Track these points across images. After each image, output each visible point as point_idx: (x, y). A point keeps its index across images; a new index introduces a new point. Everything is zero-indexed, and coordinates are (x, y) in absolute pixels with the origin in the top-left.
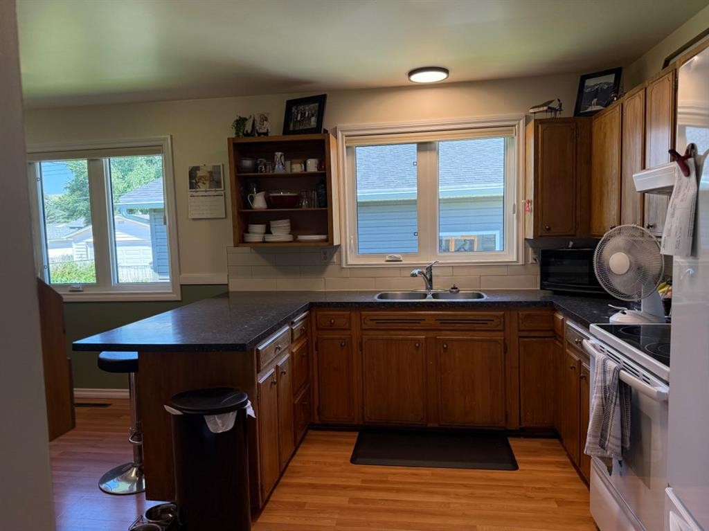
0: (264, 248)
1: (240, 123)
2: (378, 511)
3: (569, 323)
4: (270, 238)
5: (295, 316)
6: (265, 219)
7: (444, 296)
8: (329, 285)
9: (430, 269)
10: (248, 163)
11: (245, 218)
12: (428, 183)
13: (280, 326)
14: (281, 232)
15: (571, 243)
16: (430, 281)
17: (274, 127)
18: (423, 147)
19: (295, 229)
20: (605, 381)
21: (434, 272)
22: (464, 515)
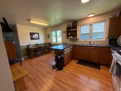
0: (70, 39)
1: (68, 25)
2: (78, 70)
3: (112, 50)
4: (70, 38)
5: (71, 46)
6: (70, 36)
7: (92, 45)
8: (77, 43)
9: (90, 41)
10: (68, 30)
11: (68, 36)
12: (91, 30)
13: (69, 47)
14: (71, 37)
15: (116, 38)
16: (90, 43)
17: (71, 26)
18: (90, 25)
19: (73, 37)
20: (114, 61)
21: (91, 42)
22: (89, 74)
